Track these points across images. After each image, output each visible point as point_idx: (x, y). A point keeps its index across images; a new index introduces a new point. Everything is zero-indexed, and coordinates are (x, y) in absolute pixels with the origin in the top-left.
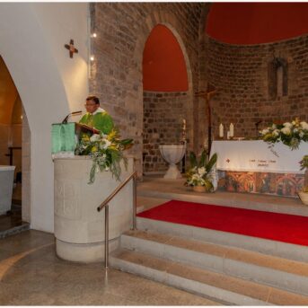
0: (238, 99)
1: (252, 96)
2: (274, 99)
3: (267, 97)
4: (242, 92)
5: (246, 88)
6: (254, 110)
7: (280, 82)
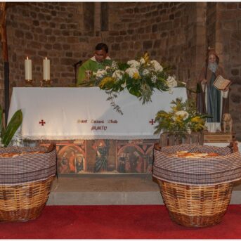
0: (44, 28)
1: (63, 26)
2: (91, 34)
3: (82, 29)
4: (49, 18)
5: (54, 13)
6: (66, 47)
7: (98, 11)
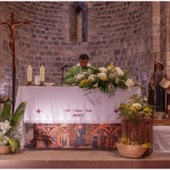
0: (40, 40)
1: (53, 39)
6: (56, 54)
7: (80, 27)
